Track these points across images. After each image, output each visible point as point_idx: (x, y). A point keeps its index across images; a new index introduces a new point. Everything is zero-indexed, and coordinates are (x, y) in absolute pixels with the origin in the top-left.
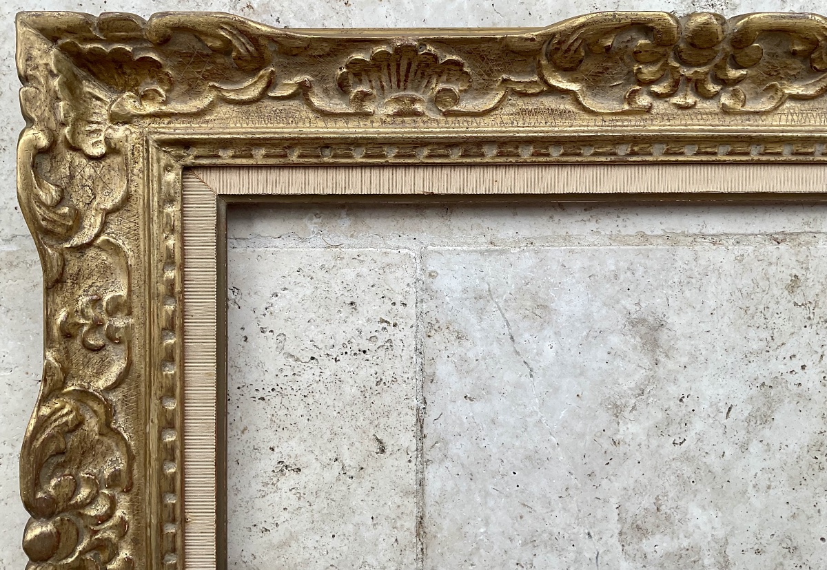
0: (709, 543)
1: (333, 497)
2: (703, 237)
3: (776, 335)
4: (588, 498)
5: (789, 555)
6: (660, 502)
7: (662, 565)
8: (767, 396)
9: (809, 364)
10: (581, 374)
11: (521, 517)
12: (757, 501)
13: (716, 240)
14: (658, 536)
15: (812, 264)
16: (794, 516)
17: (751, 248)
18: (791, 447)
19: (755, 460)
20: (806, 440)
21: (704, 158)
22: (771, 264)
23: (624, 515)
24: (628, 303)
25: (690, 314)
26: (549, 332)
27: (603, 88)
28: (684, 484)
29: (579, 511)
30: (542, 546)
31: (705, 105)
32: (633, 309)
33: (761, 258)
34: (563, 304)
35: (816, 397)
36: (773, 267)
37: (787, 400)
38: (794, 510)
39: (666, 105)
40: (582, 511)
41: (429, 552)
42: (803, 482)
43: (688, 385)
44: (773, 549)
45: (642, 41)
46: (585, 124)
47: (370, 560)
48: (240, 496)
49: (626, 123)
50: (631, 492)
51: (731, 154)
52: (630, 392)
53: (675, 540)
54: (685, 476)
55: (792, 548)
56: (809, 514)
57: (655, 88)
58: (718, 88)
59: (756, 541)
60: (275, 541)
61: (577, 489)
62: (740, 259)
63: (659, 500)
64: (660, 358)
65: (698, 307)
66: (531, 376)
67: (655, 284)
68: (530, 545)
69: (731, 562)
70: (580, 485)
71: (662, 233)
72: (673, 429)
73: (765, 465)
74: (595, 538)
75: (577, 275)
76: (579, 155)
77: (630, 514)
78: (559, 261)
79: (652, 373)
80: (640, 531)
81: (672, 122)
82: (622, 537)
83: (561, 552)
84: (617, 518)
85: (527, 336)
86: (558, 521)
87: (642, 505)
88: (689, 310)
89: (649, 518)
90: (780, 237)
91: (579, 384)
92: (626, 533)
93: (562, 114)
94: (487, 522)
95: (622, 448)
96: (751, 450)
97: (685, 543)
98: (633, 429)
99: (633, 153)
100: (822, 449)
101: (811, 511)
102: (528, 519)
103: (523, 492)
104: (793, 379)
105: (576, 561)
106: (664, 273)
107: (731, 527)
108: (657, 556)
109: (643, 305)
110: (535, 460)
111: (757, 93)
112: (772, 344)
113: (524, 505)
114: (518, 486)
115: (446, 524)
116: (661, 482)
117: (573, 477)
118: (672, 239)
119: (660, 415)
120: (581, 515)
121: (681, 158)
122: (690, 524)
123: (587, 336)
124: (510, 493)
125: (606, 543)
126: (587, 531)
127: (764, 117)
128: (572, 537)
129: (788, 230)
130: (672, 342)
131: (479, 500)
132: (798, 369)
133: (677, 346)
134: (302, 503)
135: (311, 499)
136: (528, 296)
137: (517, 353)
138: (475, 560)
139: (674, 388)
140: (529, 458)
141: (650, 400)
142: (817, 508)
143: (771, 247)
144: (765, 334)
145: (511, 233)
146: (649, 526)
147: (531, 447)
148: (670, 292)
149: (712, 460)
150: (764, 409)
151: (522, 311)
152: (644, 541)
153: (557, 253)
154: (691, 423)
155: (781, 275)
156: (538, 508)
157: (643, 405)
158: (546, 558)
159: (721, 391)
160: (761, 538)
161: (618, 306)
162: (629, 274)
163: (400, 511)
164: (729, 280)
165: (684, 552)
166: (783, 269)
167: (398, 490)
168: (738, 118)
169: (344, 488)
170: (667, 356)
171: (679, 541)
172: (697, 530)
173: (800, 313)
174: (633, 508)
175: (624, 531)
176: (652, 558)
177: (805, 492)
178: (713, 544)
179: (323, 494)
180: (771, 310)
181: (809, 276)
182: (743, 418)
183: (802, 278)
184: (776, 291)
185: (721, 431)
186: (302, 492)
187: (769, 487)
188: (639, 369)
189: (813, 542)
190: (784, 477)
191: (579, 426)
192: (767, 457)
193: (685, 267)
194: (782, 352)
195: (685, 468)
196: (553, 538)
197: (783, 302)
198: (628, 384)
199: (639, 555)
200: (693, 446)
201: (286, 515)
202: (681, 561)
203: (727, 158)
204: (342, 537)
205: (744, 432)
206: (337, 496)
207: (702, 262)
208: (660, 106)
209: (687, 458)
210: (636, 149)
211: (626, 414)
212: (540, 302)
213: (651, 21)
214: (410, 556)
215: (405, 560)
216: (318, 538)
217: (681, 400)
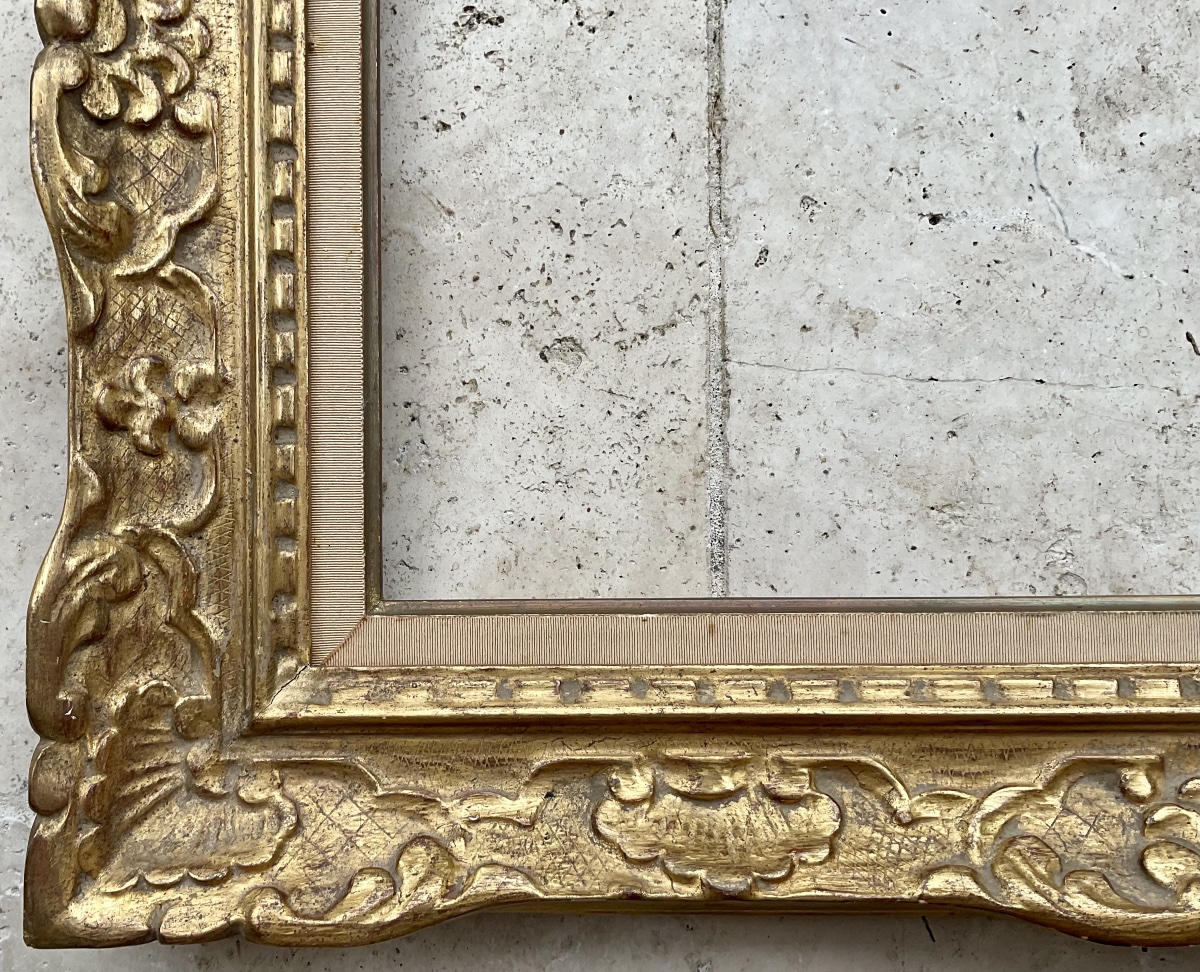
1: (560, 64)
6: (1147, 56)
11: (897, 87)
14: (1146, 116)
23: (1081, 80)
29: (1001, 73)
30: (936, 137)
40: (1006, 74)
41: (731, 153)
47: (626, 171)
48: (398, 68)
50: (1093, 39)
53: (1178, 122)
54: (1191, 11)
60: (460, 144)
61: (996, 35)
63: (1146, 52)
70: (1001, 29)
74: (1031, 121)
77: (1093, 78)
80: (1111, 105)
82: (1081, 118)
83: (968, 146)
84: (1070, 84)
86: (963, 91)
87: (1114, 62)
89: (1128, 84)
92: (1086, 112)
94: (834, 96)
105: (997, 162)
113: (902, 66)
114: (890, 34)
115: (762, 101)
116: (1148, 21)
117: (988, 15)
120: (1004, 80)
124: (876, 46)
125: (1051, 130)
126: (1015, 110)
128: (990, 119)
131: (820, 59)
134: (506, 76)
135: (523, 68)
138: (814, 163)
146: (1128, 98)
152: (1120, 124)
156: (927, 70)
158: (943, 158)
163: (679, 83)
167: (675, 48)
169: (581, 48)
171: (1185, 123)
174: (1099, 67)
175: (1083, 107)
176: (1136, 156)
179: (542, 60)
186: (506, 58)
196: (955, 122)
199: (1111, 150)
201: (478, 97)
202: (1190, 161)
204: (577, 133)
206: (569, 63)
214: (698, 161)
215: (689, 170)
216: (534, 135)
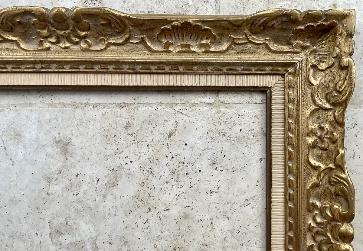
0: (89, 239)
2: (89, 104)
3: (119, 147)
4: (37, 218)
5: (124, 245)
7: (68, 248)
8: (114, 174)
9: (134, 160)
10: (34, 164)
12: (110, 221)
13: (95, 106)
15: (136, 117)
16: (126, 228)
17: (109, 110)
18: (125, 197)
19: (109, 203)
20: (132, 194)
21: (74, 70)
22: (117, 116)
24: (55, 134)
25: (82, 138)
26: (21, 146)
27: (29, 39)
28: (78, 212)
31: (74, 47)
32: (57, 135)
33: (113, 114)
34: (27, 133)
35: (137, 175)
36: (119, 118)
37: (124, 176)
38: (127, 225)
39: (57, 47)
42: (130, 213)
43: (80, 169)
44: (117, 242)
45: (34, 19)
46: (22, 55)
49: (40, 55)
51: (85, 68)
52: (55, 172)
55: (125, 242)
56: (133, 227)
57: (50, 40)
58: (77, 40)
59: (110, 239)
62: (104, 115)
64: (68, 157)
65: (85, 135)
66: (13, 165)
67: (67, 125)
68: (12, 238)
69: (99, 247)
71: (71, 103)
72: (73, 188)
73: (113, 205)
75: (33, 121)
76: (19, 68)
78: (25, 115)
79: (64, 164)
81: (60, 54)
85: (11, 147)
88: (81, 136)
90: (123, 105)
91: (33, 168)
93: (12, 50)
95: (51, 197)
96: (107, 198)
97: (78, 239)
98: (56, 188)
99: (42, 68)
100: (139, 198)
101: (134, 226)
102: (11, 227)
103: (8, 215)
104: (126, 167)
106: (70, 120)
107: (98, 232)
108: (66, 244)
109: (61, 134)
110: (14, 201)
111: (97, 42)
112: (117, 151)
118: (75, 105)
119: (68, 182)
121: (64, 70)
122: (80, 230)
123: (37, 148)
127: (101, 53)
129: (126, 102)
130: (74, 151)
132: (129, 163)
133: (75, 152)
136: (12, 130)
137: (7, 155)
139: (74, 170)
140: (11, 200)
141: (63, 176)
142: (137, 224)
143: (118, 110)
144: (115, 147)
145: (6, 102)
147: (12, 196)
148: (73, 129)
149: (90, 202)
150: (114, 180)
151: (9, 137)
153: (25, 111)
154: (81, 186)
155: (122, 122)
157: (61, 178)
159: (95, 172)
160: (112, 237)
161: (50, 135)
162: (55, 120)
164: (99, 123)
165: (78, 243)
166: (123, 119)
168: (89, 53)
170: (71, 156)
172: (83, 233)
173: (131, 138)
177: (131, 217)
178: (90, 239)
180: (117, 137)
181: (134, 122)
182: (104, 184)
183: (131, 123)
184: (120, 129)
185: (94, 190)
187: (115, 215)
188: (59, 162)
189: (135, 240)
190: (122, 210)
191: (33, 187)
192: (115, 202)
193: (80, 118)
194: (122, 155)
195: (78, 206)
197: (123, 133)
198: (54, 169)
200: (82, 196)
203: (85, 70)
205: (104, 190)
207: (87, 116)
208: (54, 48)
209: (79, 201)
210: (43, 66)
211: (53, 181)
212: (18, 132)
213: (33, 11)
217: (77, 176)
